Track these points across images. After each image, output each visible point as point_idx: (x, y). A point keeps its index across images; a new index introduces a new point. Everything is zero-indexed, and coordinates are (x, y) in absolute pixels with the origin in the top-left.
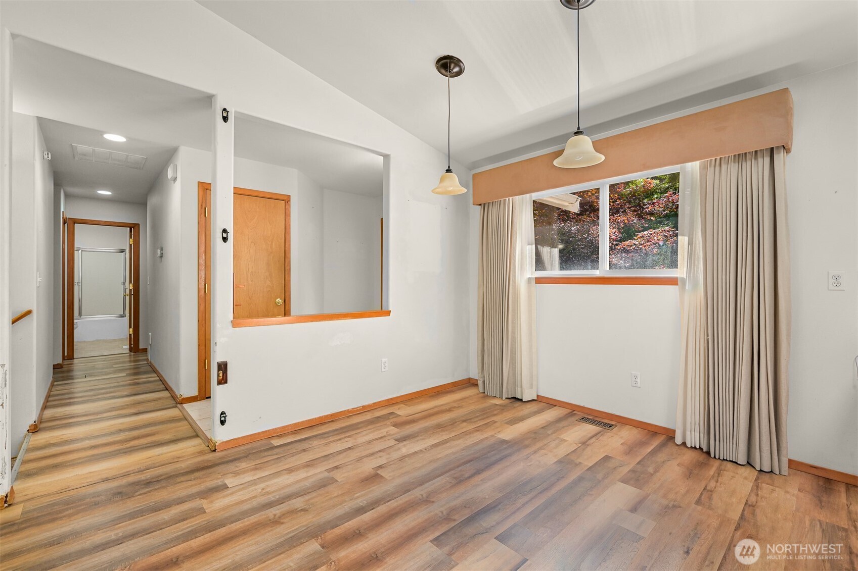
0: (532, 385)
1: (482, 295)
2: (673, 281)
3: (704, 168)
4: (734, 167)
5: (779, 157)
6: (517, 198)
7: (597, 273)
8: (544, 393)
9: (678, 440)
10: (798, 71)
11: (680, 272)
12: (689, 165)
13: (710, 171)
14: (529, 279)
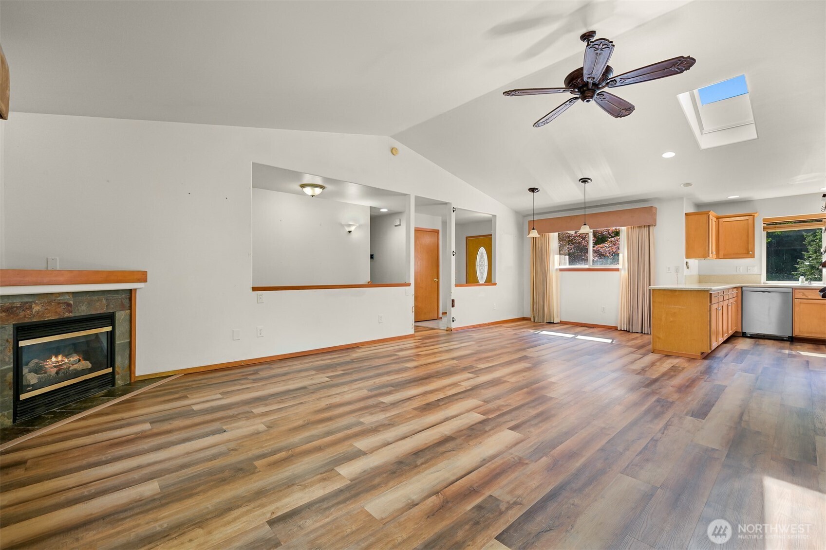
0: (558, 316)
1: (533, 277)
2: (617, 270)
3: (628, 229)
4: (637, 230)
5: (651, 228)
6: (551, 234)
7: (587, 267)
8: (563, 320)
9: (619, 329)
10: (659, 200)
11: (620, 266)
12: (623, 228)
13: (630, 230)
14: (557, 269)
